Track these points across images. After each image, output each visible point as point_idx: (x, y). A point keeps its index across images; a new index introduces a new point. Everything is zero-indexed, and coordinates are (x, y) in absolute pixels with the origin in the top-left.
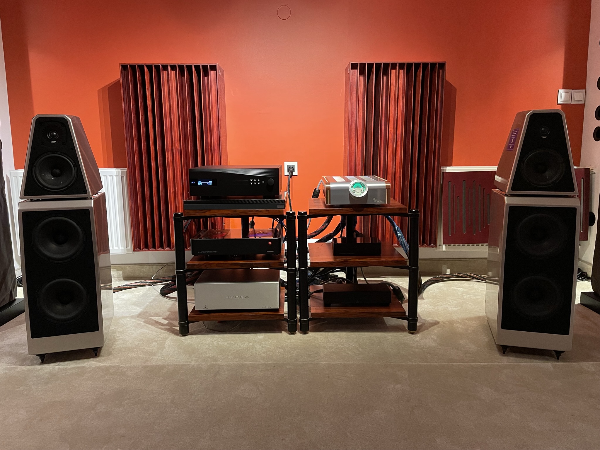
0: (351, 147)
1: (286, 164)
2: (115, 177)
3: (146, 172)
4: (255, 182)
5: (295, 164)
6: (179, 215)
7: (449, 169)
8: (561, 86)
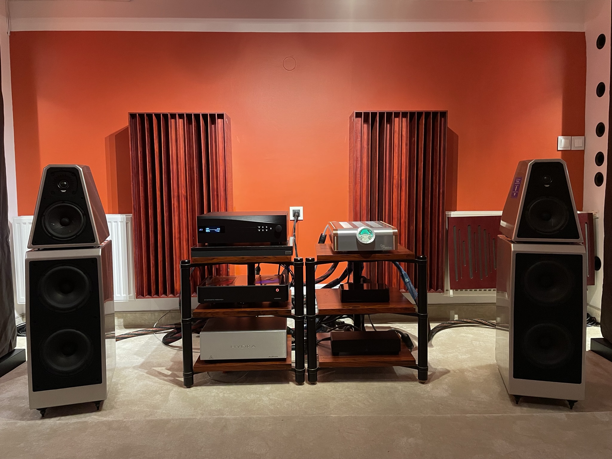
0: (356, 192)
1: (292, 209)
2: (119, 223)
3: (151, 218)
4: (263, 229)
5: (301, 209)
6: (186, 263)
7: (454, 214)
8: (561, 133)
